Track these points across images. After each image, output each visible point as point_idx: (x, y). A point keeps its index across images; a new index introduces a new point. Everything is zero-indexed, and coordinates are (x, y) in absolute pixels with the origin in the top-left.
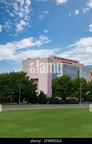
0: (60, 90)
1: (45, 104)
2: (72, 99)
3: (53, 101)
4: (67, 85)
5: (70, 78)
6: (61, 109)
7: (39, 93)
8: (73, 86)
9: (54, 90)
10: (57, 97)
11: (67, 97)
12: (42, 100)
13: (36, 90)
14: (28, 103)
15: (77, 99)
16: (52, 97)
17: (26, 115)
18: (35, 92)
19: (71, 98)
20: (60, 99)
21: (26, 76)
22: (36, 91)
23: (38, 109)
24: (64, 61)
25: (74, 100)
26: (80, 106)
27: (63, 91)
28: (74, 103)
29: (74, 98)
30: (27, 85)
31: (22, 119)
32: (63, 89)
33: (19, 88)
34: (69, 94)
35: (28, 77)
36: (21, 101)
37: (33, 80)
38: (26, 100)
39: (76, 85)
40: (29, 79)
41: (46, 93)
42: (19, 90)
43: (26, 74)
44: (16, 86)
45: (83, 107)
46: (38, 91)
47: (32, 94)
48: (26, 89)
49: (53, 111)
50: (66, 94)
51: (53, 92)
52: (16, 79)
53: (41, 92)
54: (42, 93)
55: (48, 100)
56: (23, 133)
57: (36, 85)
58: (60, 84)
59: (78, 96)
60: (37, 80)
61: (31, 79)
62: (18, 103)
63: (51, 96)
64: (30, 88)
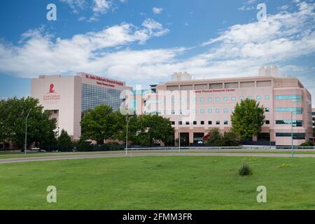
0: (94, 129)
1: (69, 151)
2: (114, 143)
3: (83, 147)
4: (105, 120)
5: (111, 110)
6: (94, 159)
7: (60, 134)
8: (115, 122)
9: (85, 128)
10: (90, 140)
11: (106, 139)
12: (65, 144)
13: (55, 128)
14: (40, 151)
15: (121, 143)
16: (81, 141)
17: (36, 170)
18: (53, 132)
19: (112, 141)
20: (94, 142)
21: (38, 105)
22: (54, 130)
23: (58, 161)
24: (101, 82)
25: (117, 144)
26: (126, 153)
27: (98, 130)
28: (116, 150)
29: (117, 141)
30: (38, 120)
31: (30, 177)
32: (99, 126)
33: (24, 125)
34: (109, 135)
35: (41, 108)
36: (28, 148)
37: (49, 112)
38: (36, 146)
39: (120, 120)
40: (43, 111)
41: (70, 133)
42: (24, 128)
43: (36, 101)
44: (20, 123)
45: (131, 155)
46: (58, 131)
47: (48, 136)
48: (36, 128)
49: (82, 163)
50: (104, 134)
51: (82, 132)
52: (20, 110)
53: (63, 131)
54: (64, 134)
55: (75, 145)
56: (30, 199)
57: (54, 120)
58: (95, 120)
59: (123, 138)
60: (56, 111)
61: (46, 111)
62: (23, 151)
63: (79, 139)
64: (44, 125)
